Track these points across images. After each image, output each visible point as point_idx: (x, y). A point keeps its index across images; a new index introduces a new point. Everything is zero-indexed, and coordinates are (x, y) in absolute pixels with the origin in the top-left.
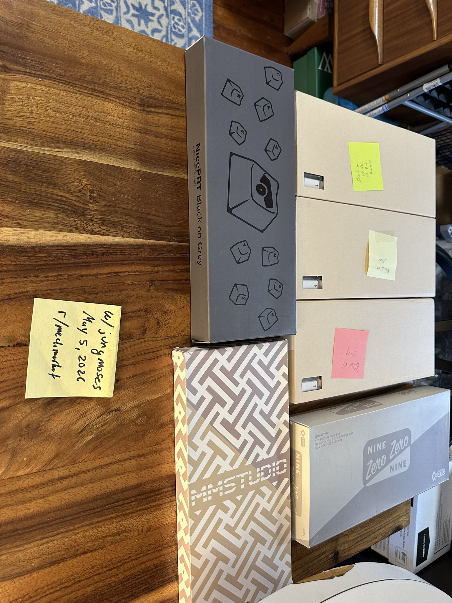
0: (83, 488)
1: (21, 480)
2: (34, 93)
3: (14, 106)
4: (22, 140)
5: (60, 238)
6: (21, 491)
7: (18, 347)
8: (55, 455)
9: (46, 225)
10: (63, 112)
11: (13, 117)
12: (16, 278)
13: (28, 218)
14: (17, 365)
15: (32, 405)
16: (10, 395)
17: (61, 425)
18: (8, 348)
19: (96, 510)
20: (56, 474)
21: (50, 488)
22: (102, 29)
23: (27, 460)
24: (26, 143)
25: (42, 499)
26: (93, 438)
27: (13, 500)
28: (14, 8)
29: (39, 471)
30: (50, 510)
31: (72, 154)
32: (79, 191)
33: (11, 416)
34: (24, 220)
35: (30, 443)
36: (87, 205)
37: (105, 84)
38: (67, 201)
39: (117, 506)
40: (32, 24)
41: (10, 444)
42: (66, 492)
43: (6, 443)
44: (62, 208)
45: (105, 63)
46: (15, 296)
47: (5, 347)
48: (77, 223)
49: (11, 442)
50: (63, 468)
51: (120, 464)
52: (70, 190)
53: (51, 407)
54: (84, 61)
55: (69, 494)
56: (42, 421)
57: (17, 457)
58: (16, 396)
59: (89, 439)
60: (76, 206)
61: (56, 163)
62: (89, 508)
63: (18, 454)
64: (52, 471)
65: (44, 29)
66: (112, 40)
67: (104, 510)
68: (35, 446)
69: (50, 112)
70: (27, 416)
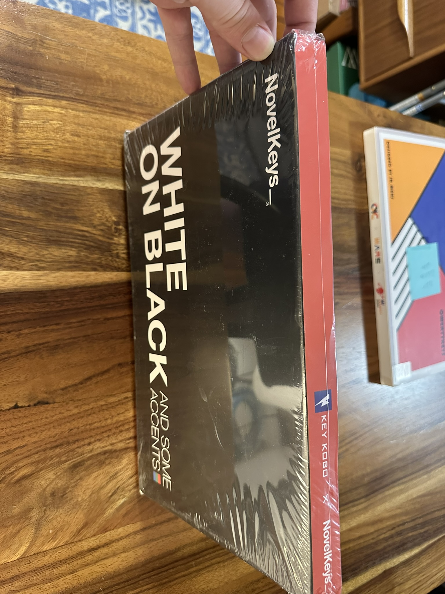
0: (116, 559)
1: (46, 555)
2: (50, 116)
3: (28, 133)
4: (37, 170)
5: (83, 279)
6: (48, 568)
7: (40, 406)
8: (83, 524)
9: (67, 265)
10: (83, 136)
11: (28, 145)
12: (35, 328)
13: (46, 258)
14: (39, 427)
15: (56, 471)
16: (32, 461)
17: (89, 490)
18: (28, 408)
19: (130, 582)
20: (85, 545)
21: (79, 562)
22: (123, 40)
23: (53, 533)
24: (42, 174)
25: (72, 575)
26: (125, 502)
27: (39, 579)
28: (26, 23)
29: (66, 544)
30: (80, 586)
31: (95, 182)
32: (104, 224)
33: (34, 484)
34: (43, 261)
35: (56, 512)
36: (112, 239)
37: (128, 101)
38: (91, 236)
39: (154, 575)
40: (47, 39)
41: (34, 516)
42: (97, 564)
43: (29, 516)
44: (85, 244)
45: (128, 77)
46: (34, 348)
47: (25, 407)
48: (102, 260)
49: (35, 514)
50: (93, 538)
51: (156, 528)
52: (93, 224)
53: (78, 471)
54: (104, 77)
55: (100, 566)
56: (68, 488)
57: (41, 530)
58: (38, 462)
59: (120, 503)
60: (100, 241)
61: (76, 194)
62: (122, 581)
63: (42, 526)
64: (81, 543)
65: (59, 44)
66: (135, 51)
67: (140, 581)
68: (62, 515)
69: (68, 136)
70: (51, 483)
